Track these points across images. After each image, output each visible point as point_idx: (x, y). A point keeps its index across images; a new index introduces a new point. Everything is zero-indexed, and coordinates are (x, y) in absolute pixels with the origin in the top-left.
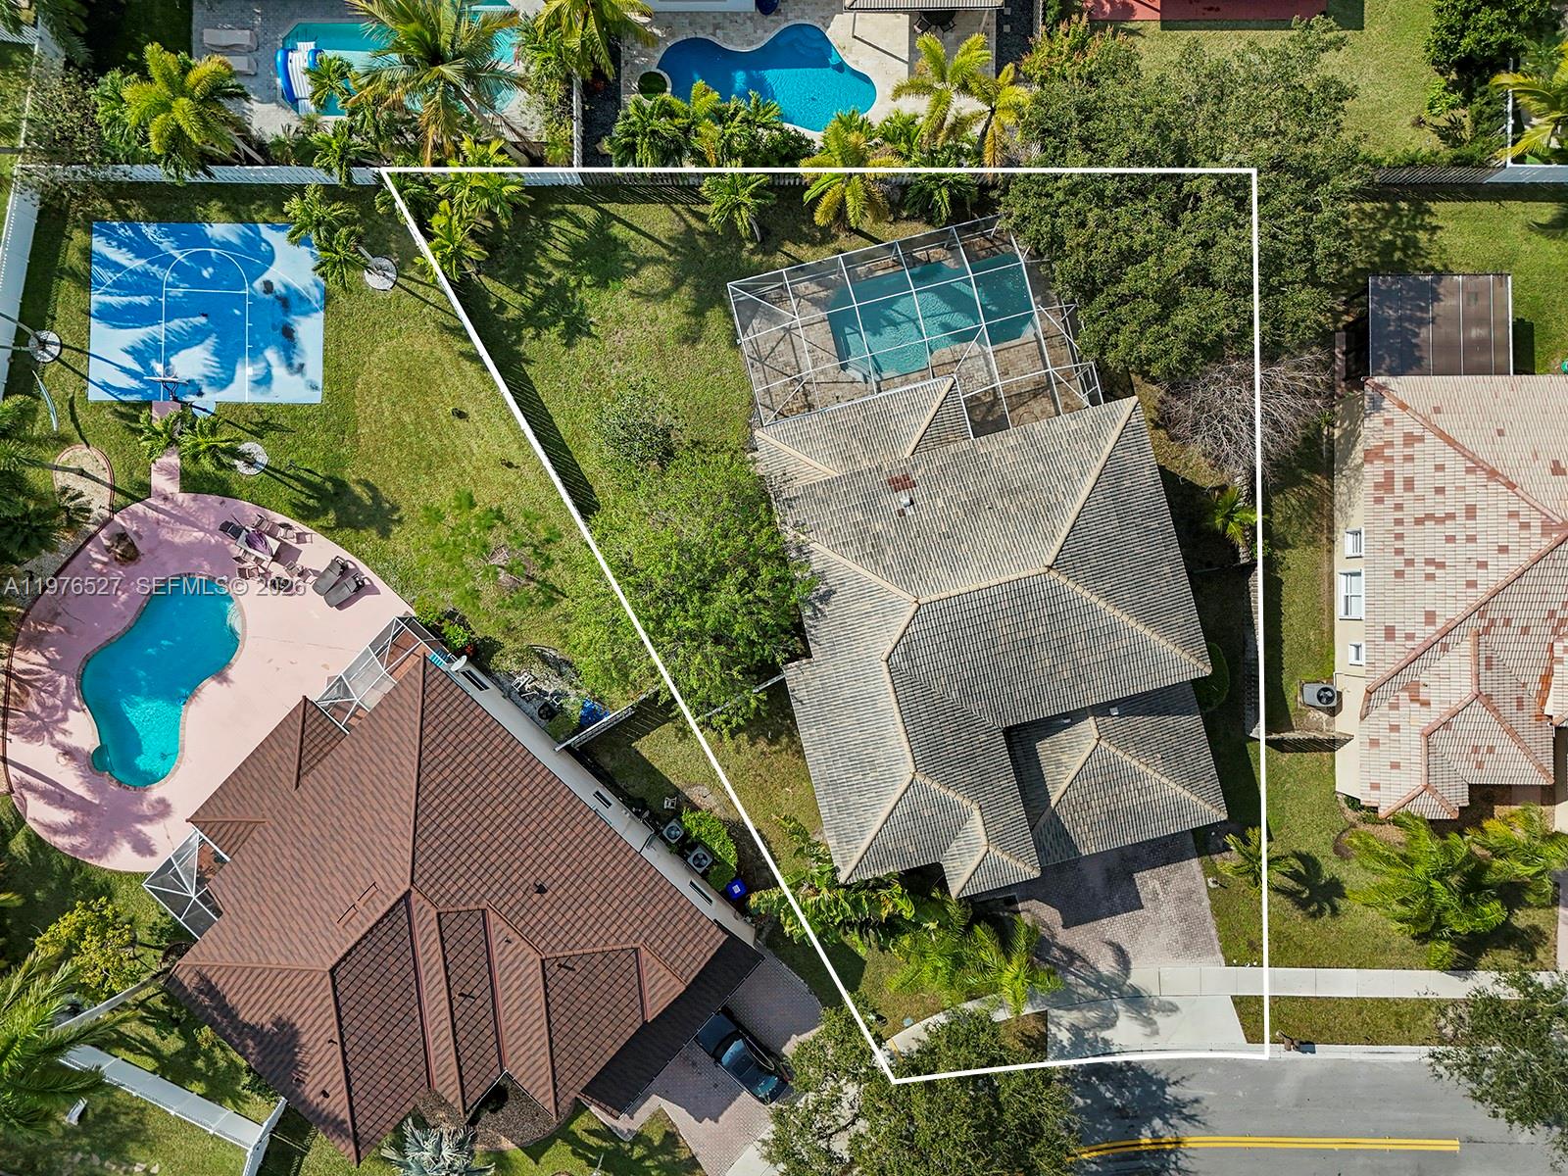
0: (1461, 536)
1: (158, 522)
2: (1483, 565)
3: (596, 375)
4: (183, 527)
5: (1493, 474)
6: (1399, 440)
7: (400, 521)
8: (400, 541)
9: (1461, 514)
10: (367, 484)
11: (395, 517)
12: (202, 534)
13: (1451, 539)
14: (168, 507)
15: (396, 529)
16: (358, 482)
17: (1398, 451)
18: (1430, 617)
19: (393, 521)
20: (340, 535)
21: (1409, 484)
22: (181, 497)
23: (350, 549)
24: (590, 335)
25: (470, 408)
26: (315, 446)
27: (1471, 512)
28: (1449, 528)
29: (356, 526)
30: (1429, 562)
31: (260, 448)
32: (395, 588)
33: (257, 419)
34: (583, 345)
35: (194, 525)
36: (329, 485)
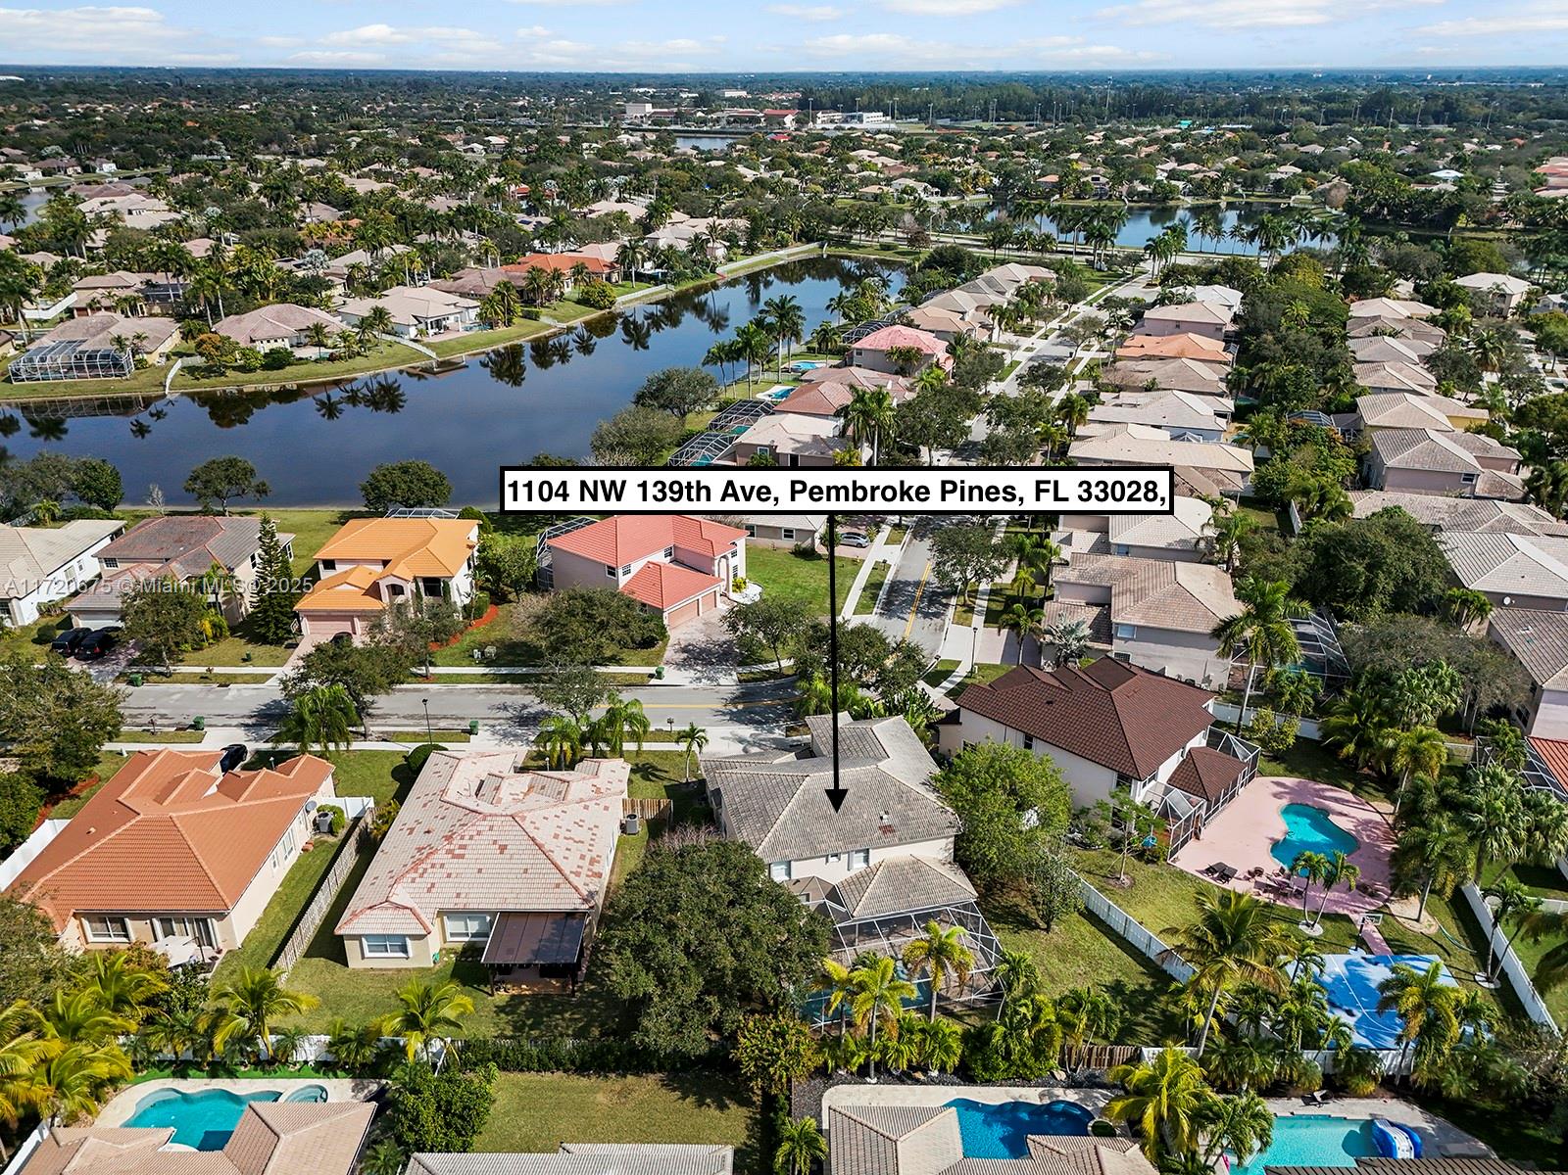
0: (564, 829)
5: (540, 847)
6: (583, 876)
9: (561, 837)
13: (569, 831)
17: (584, 872)
18: (586, 807)
21: (583, 857)
27: (556, 836)
28: (568, 834)
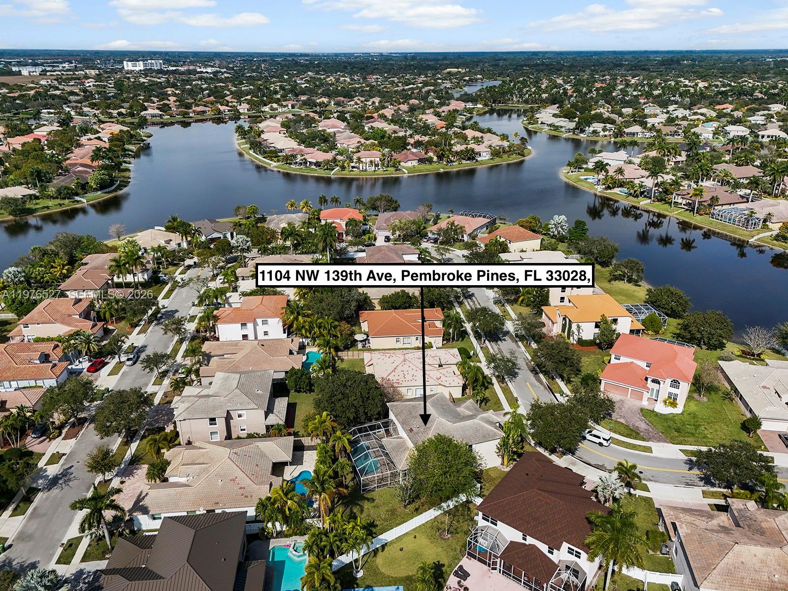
8: (445, 561)
11: (437, 562)
13: (408, 374)
15: (440, 562)
23: (450, 573)
30: (413, 376)
32: (459, 561)
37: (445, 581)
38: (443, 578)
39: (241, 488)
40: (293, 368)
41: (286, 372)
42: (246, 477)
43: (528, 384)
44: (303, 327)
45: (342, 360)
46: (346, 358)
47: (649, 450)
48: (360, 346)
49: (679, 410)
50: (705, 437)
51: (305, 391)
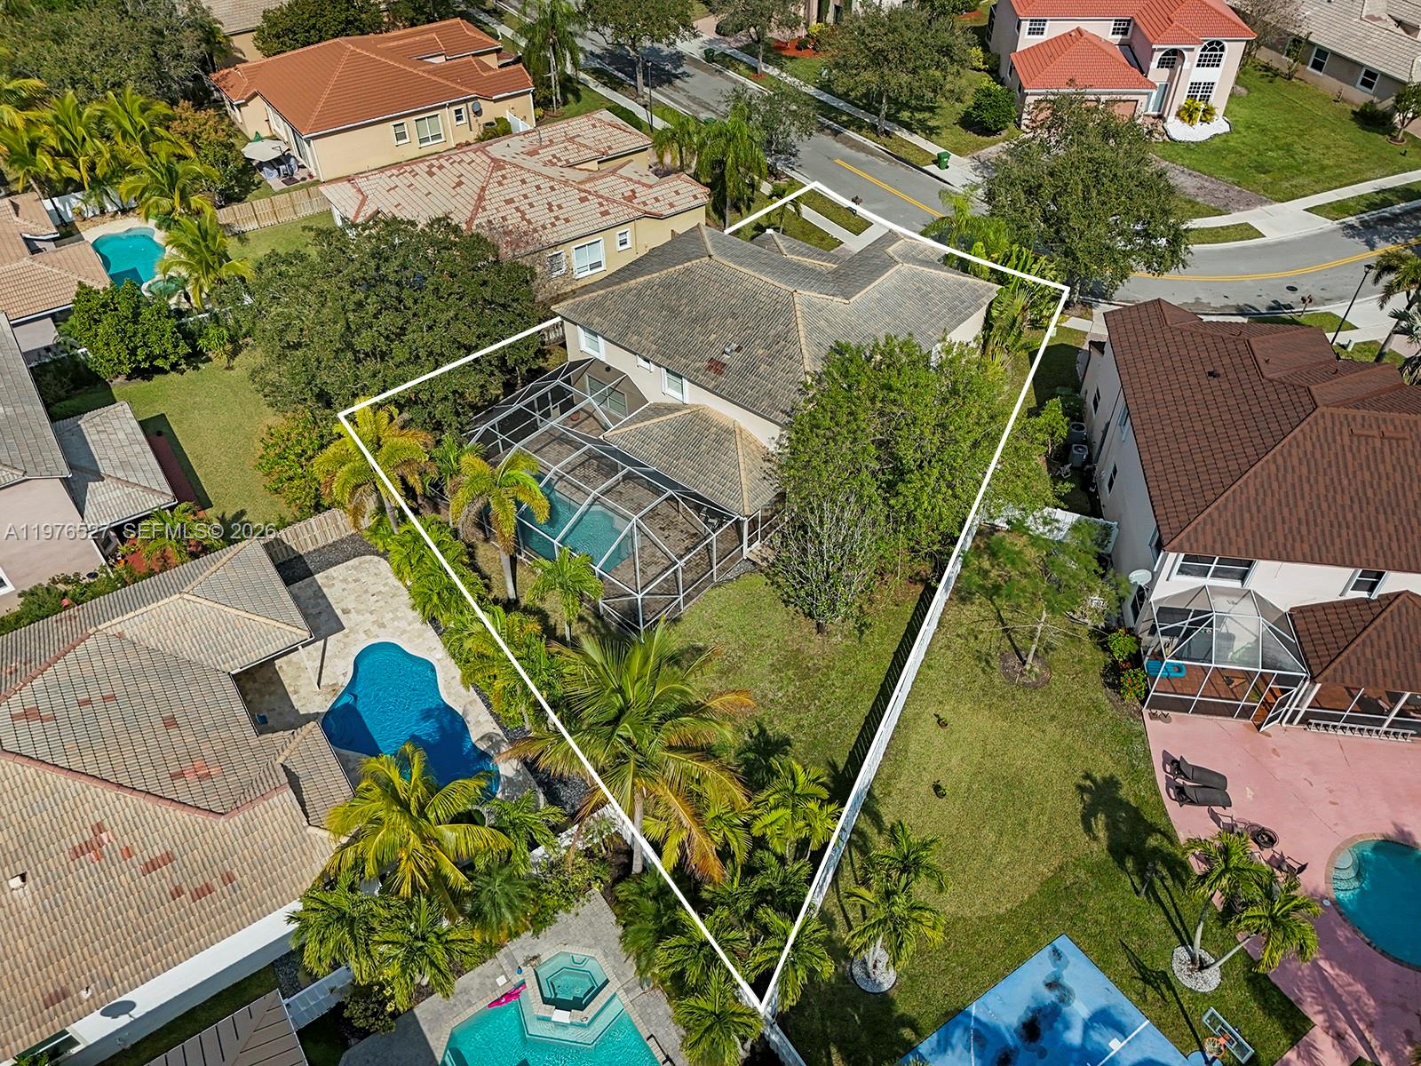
0: (527, 201)
1: (1370, 1025)
2: (538, 187)
3: (793, 705)
4: (1340, 991)
7: (1087, 776)
8: (1104, 766)
9: (513, 205)
10: (1088, 828)
11: (1088, 783)
12: (1322, 963)
13: (531, 205)
14: (1343, 1025)
15: (1098, 776)
16: (1095, 838)
19: (1094, 781)
20: (1162, 823)
22: (1318, 1020)
23: (1161, 803)
24: (763, 731)
25: (925, 788)
26: (1112, 908)
27: (509, 201)
28: (525, 208)
29: (1135, 815)
30: (551, 210)
31: (1175, 966)
32: (1145, 742)
33: (1151, 994)
34: (778, 729)
35: (1325, 980)
36: (1129, 864)
37: (1169, 836)
38: (1152, 829)
39: (151, 866)
40: (85, 292)
41: (58, 318)
42: (148, 804)
43: (838, 161)
44: (33, 145)
45: (241, 237)
46: (251, 226)
47: (1247, 231)
48: (273, 179)
49: (1219, 125)
50: (1323, 168)
51: (174, 367)
